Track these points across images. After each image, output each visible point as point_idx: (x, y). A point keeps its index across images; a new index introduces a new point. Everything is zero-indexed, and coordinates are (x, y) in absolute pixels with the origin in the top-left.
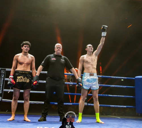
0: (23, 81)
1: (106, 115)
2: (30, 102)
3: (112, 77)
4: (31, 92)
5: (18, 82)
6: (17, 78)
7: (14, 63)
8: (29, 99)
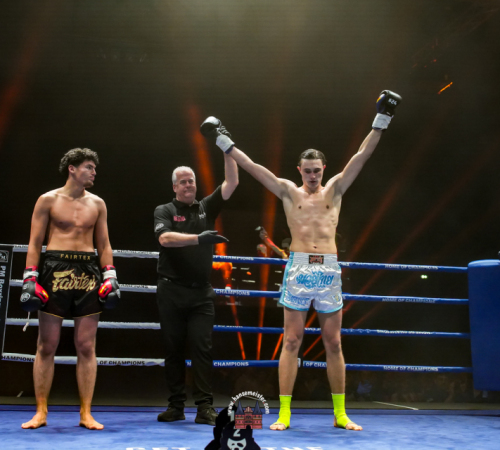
0: (76, 287)
3: (387, 265)
5: (59, 292)
8: (93, 349)
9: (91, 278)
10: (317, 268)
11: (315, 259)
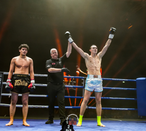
0: (22, 85)
1: (108, 118)
2: (29, 106)
3: (113, 79)
4: (30, 95)
5: (16, 86)
6: (15, 82)
7: (11, 67)
8: (27, 103)
9: (26, 82)
10: (96, 79)
11: (95, 77)
